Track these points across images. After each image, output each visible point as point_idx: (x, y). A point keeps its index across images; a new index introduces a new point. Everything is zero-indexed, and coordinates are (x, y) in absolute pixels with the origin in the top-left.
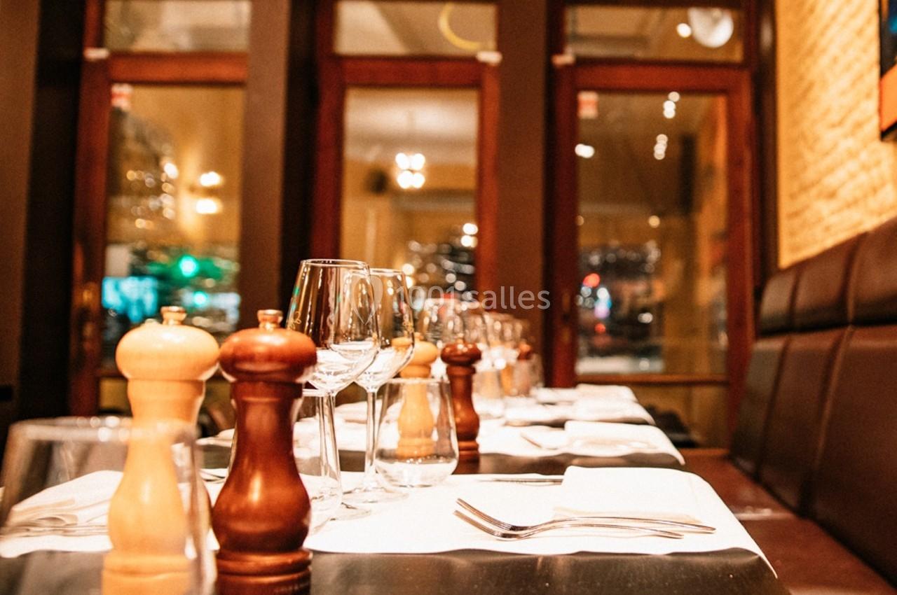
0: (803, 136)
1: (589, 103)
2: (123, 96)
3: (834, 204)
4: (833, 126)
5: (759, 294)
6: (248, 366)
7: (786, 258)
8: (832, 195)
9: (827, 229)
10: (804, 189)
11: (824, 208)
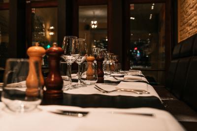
0: (184, 11)
1: (132, 6)
2: (34, 10)
3: (191, 27)
4: (191, 8)
5: (173, 50)
6: (51, 54)
7: (179, 41)
8: (191, 25)
9: (189, 33)
10: (184, 24)
11: (189, 28)
